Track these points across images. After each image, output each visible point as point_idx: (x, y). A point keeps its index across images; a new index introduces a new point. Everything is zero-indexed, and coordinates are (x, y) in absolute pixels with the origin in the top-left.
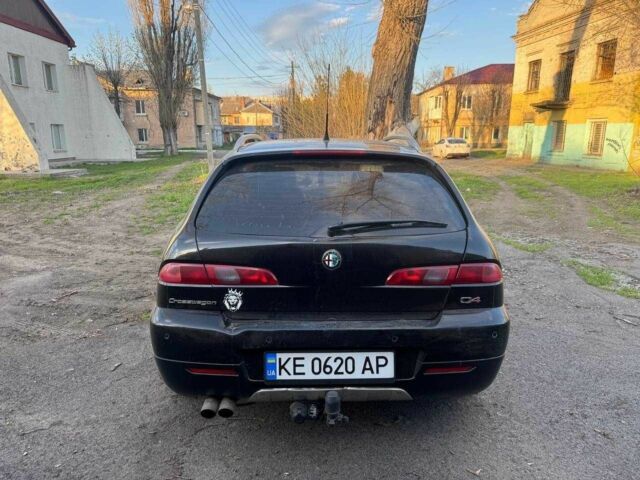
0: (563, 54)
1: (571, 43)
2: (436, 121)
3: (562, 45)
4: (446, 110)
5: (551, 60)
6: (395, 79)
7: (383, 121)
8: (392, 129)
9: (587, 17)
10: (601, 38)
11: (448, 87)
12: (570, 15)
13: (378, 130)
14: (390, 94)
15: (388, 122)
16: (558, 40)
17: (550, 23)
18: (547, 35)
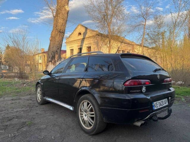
0: (79, 48)
1: (81, 46)
2: (40, 63)
3: (78, 46)
4: (45, 60)
5: (76, 49)
6: (58, 47)
7: (55, 59)
8: (58, 61)
9: (84, 41)
10: (87, 46)
11: (45, 54)
12: (80, 39)
13: (53, 61)
14: (57, 51)
15: (56, 59)
16: (77, 45)
17: (75, 40)
18: (74, 43)
